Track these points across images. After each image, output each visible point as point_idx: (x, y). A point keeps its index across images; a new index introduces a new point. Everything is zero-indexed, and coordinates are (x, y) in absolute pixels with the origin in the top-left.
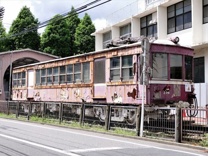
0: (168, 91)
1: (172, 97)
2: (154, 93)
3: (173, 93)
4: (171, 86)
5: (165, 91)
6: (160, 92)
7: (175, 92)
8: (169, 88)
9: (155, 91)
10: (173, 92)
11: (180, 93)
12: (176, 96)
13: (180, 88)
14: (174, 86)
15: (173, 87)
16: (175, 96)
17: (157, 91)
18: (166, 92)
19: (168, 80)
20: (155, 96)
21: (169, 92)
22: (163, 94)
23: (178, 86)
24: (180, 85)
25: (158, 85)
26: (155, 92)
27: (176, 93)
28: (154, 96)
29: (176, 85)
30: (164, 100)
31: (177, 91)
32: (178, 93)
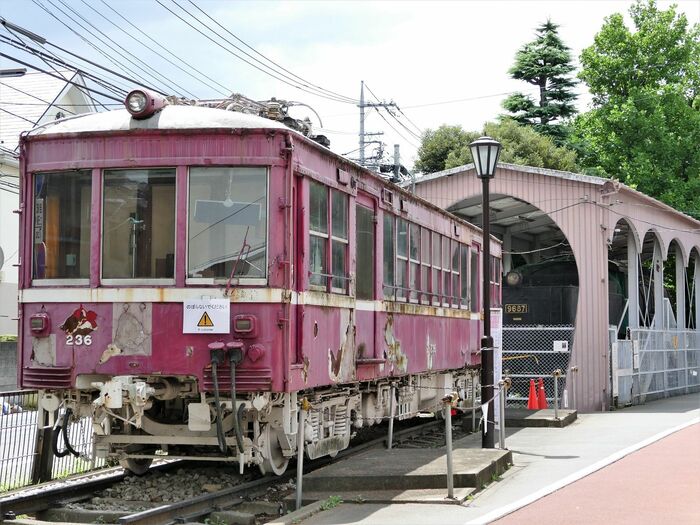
1: (105, 358)
2: (34, 342)
3: (110, 342)
4: (100, 311)
5: (71, 331)
7: (118, 336)
8: (92, 317)
10: (110, 335)
11: (149, 341)
12: (127, 353)
14: (117, 312)
15: (110, 313)
16: (117, 352)
18: (74, 335)
20: (37, 355)
21: (88, 340)
22: (64, 344)
23: (134, 310)
24: (149, 309)
27: (123, 341)
28: (33, 356)
29: (126, 306)
30: (69, 371)
31: (128, 333)
32: (139, 341)
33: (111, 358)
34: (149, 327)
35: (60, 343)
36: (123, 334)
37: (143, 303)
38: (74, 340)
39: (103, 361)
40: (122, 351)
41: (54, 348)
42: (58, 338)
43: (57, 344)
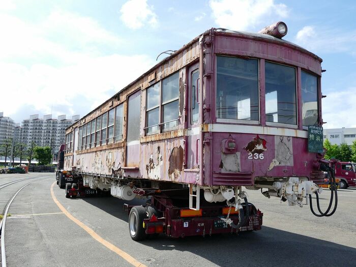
0: (260, 152)
1: (272, 166)
2: (223, 156)
3: (274, 158)
4: (268, 140)
5: (251, 151)
6: (238, 154)
7: (278, 154)
8: (264, 143)
9: (224, 151)
10: (274, 154)
11: (292, 158)
12: (282, 164)
13: (290, 145)
14: (277, 141)
15: (273, 141)
16: (277, 164)
17: (230, 151)
18: (253, 153)
19: (259, 125)
20: (225, 165)
21: (261, 156)
22: (246, 158)
23: (285, 140)
24: (291, 138)
25: (234, 136)
26: (224, 153)
27: (280, 157)
28: (221, 166)
29: (281, 138)
30: (250, 175)
31: (282, 153)
32: (288, 158)
33: (274, 167)
34: (292, 150)
35: (244, 157)
36: (280, 153)
37: (289, 137)
38: (253, 156)
39: (270, 169)
40: (280, 163)
41: (239, 161)
42: (242, 154)
43: (241, 158)
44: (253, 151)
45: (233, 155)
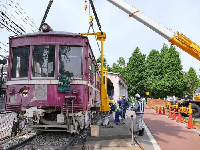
0: (26, 93)
1: (32, 100)
2: (10, 96)
3: (34, 96)
4: (31, 87)
6: (16, 95)
7: (36, 94)
10: (34, 94)
11: (46, 96)
12: (39, 99)
13: (45, 89)
14: (36, 87)
15: (34, 87)
16: (36, 99)
22: (19, 97)
23: (42, 86)
24: (46, 86)
25: (14, 86)
27: (38, 96)
29: (39, 85)
30: (20, 105)
31: (39, 93)
32: (43, 96)
33: (34, 101)
34: (46, 92)
35: (18, 96)
36: (38, 93)
37: (44, 84)
38: (22, 96)
39: (31, 102)
40: (37, 99)
41: (16, 98)
42: (17, 95)
43: (17, 97)
44: (22, 93)
45: (14, 96)
